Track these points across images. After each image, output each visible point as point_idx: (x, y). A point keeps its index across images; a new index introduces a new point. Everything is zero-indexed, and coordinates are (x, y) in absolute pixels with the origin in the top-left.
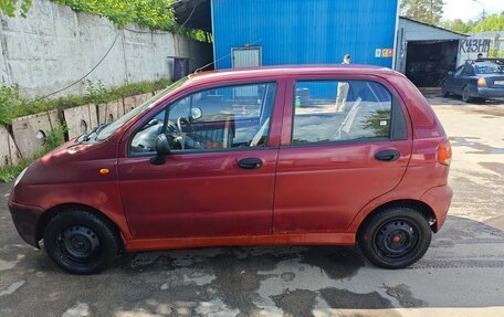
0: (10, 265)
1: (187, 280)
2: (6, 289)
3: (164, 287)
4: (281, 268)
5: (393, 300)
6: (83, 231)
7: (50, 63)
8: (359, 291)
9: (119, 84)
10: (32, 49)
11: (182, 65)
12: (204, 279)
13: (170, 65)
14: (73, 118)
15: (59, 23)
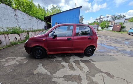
0: (25, 58)
1: (57, 59)
2: (25, 62)
3: (54, 60)
4: (72, 57)
5: (91, 61)
6: (39, 51)
7: (25, 24)
8: (85, 60)
9: (37, 29)
10: (22, 21)
11: (46, 27)
12: (60, 59)
13: (44, 27)
14: (30, 34)
15: (27, 17)
